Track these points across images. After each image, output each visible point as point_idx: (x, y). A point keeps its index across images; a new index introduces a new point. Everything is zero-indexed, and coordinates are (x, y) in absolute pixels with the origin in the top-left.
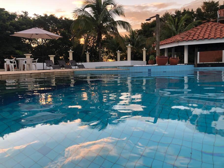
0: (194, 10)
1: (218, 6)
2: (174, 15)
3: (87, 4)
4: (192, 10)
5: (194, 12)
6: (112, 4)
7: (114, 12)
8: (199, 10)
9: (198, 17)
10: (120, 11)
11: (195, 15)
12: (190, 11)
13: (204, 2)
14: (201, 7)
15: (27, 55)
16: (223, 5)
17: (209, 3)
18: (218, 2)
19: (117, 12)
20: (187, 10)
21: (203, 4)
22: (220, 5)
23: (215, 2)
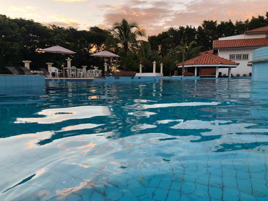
0: (195, 28)
1: (216, 26)
2: (178, 30)
3: (116, 26)
4: (194, 28)
5: (196, 29)
6: (136, 27)
7: (138, 33)
8: (200, 28)
9: (199, 35)
10: (143, 33)
11: (197, 33)
12: (193, 28)
13: (204, 21)
14: (201, 26)
15: (84, 67)
16: (220, 24)
17: (208, 22)
18: (216, 21)
19: (140, 33)
20: (190, 27)
21: (203, 23)
22: (217, 25)
23: (214, 21)
